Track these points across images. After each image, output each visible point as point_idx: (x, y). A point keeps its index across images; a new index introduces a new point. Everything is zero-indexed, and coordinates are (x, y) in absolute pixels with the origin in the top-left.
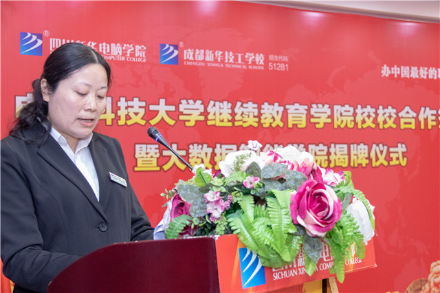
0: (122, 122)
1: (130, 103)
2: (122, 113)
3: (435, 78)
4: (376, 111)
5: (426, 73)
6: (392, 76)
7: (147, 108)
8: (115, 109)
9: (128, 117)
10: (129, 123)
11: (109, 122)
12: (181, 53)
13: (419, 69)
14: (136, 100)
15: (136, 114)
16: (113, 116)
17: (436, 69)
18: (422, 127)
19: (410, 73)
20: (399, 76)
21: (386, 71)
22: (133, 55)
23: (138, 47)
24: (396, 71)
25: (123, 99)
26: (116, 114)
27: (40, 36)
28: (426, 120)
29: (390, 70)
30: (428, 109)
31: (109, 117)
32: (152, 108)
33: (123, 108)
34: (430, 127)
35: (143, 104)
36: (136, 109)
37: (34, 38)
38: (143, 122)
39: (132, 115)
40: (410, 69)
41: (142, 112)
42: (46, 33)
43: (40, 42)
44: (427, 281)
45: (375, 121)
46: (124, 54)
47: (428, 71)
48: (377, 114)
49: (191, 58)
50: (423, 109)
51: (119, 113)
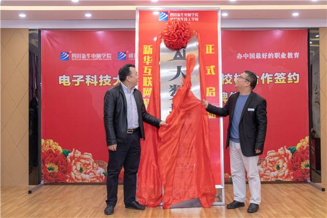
0: (101, 85)
1: (104, 77)
2: (101, 81)
3: (272, 58)
4: (233, 76)
5: (266, 56)
6: (243, 59)
7: (112, 79)
8: (98, 79)
9: (103, 83)
10: (104, 85)
11: (95, 85)
12: (128, 55)
13: (261, 54)
14: (107, 75)
15: (107, 81)
16: (97, 82)
17: (273, 53)
18: (263, 83)
19: (256, 56)
20: (248, 58)
21: (239, 56)
22: (106, 57)
23: (108, 54)
24: (246, 56)
25: (101, 76)
26: (99, 82)
27: (68, 53)
28: (266, 80)
29: (242, 55)
30: (267, 74)
31: (96, 83)
32: (114, 78)
33: (101, 79)
34: (268, 83)
35: (110, 77)
36: (107, 79)
37: (66, 54)
38: (110, 85)
39: (105, 82)
40: (256, 54)
41: (110, 80)
42: (70, 52)
43: (68, 55)
44: (264, 160)
45: (232, 81)
46: (102, 58)
47: (267, 54)
48: (233, 78)
49: (132, 57)
50: (264, 74)
51: (100, 81)
